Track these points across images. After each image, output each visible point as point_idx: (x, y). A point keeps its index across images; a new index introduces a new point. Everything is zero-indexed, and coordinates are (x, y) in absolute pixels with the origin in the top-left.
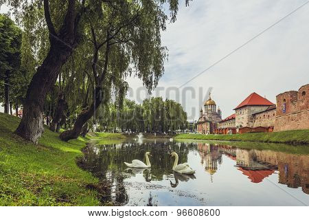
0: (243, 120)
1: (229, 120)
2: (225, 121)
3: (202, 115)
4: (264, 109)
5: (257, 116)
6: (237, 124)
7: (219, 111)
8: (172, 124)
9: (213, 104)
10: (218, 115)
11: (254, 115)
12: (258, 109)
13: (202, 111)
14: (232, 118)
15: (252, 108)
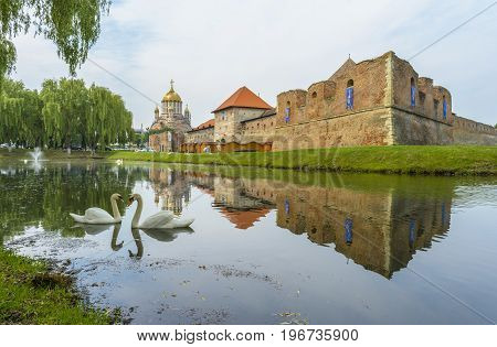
0: (226, 129)
1: (204, 128)
2: (198, 130)
3: (158, 118)
4: (258, 114)
5: (248, 125)
6: (217, 137)
7: (187, 112)
8: (104, 132)
9: (177, 101)
10: (186, 119)
11: (243, 123)
12: (249, 114)
13: (157, 111)
14: (210, 127)
15: (241, 112)
